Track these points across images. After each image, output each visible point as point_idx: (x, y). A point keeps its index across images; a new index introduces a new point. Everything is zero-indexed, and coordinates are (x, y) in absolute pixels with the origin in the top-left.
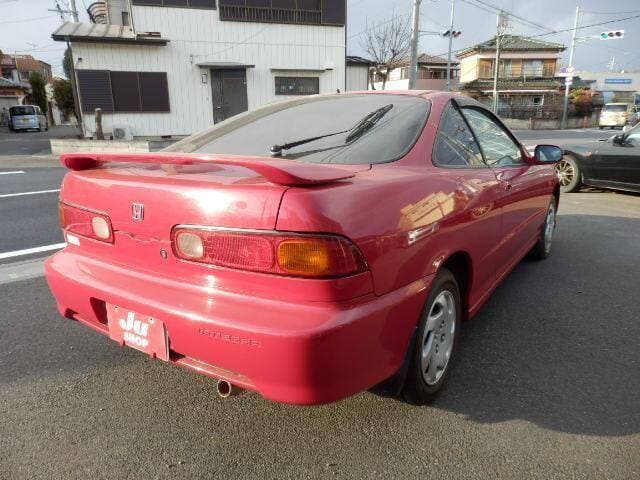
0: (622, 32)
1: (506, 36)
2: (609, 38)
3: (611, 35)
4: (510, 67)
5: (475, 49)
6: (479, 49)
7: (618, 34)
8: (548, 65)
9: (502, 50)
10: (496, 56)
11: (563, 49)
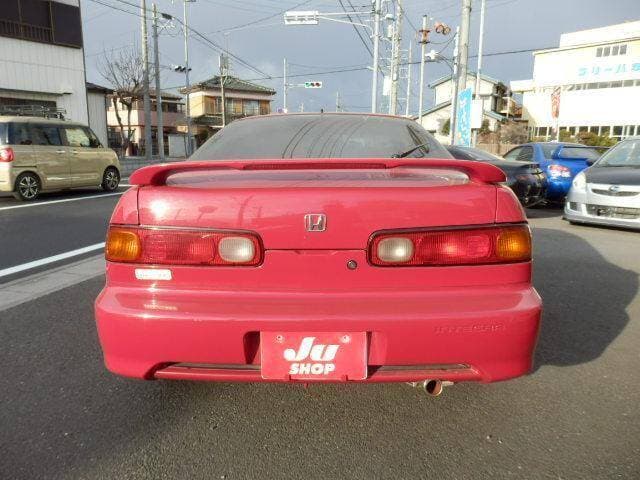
0: (320, 83)
1: (229, 77)
2: (311, 87)
3: (312, 84)
4: (232, 105)
5: (199, 86)
6: (203, 86)
7: (317, 84)
8: (264, 105)
9: (227, 90)
10: (221, 94)
11: (274, 93)
